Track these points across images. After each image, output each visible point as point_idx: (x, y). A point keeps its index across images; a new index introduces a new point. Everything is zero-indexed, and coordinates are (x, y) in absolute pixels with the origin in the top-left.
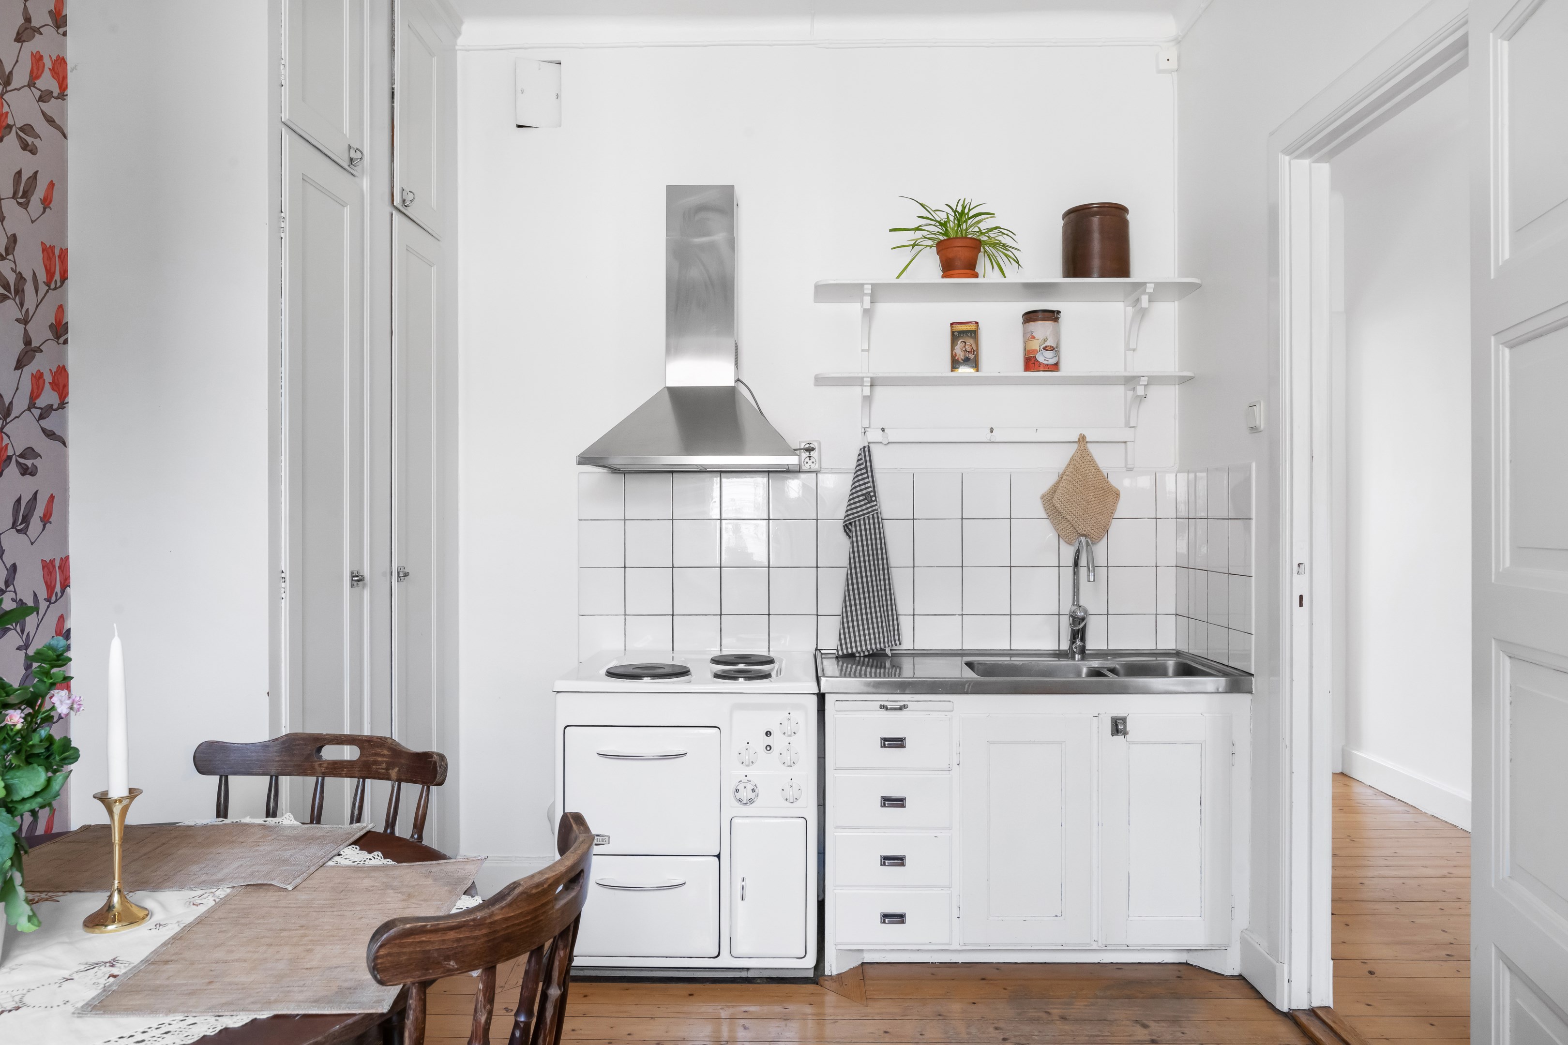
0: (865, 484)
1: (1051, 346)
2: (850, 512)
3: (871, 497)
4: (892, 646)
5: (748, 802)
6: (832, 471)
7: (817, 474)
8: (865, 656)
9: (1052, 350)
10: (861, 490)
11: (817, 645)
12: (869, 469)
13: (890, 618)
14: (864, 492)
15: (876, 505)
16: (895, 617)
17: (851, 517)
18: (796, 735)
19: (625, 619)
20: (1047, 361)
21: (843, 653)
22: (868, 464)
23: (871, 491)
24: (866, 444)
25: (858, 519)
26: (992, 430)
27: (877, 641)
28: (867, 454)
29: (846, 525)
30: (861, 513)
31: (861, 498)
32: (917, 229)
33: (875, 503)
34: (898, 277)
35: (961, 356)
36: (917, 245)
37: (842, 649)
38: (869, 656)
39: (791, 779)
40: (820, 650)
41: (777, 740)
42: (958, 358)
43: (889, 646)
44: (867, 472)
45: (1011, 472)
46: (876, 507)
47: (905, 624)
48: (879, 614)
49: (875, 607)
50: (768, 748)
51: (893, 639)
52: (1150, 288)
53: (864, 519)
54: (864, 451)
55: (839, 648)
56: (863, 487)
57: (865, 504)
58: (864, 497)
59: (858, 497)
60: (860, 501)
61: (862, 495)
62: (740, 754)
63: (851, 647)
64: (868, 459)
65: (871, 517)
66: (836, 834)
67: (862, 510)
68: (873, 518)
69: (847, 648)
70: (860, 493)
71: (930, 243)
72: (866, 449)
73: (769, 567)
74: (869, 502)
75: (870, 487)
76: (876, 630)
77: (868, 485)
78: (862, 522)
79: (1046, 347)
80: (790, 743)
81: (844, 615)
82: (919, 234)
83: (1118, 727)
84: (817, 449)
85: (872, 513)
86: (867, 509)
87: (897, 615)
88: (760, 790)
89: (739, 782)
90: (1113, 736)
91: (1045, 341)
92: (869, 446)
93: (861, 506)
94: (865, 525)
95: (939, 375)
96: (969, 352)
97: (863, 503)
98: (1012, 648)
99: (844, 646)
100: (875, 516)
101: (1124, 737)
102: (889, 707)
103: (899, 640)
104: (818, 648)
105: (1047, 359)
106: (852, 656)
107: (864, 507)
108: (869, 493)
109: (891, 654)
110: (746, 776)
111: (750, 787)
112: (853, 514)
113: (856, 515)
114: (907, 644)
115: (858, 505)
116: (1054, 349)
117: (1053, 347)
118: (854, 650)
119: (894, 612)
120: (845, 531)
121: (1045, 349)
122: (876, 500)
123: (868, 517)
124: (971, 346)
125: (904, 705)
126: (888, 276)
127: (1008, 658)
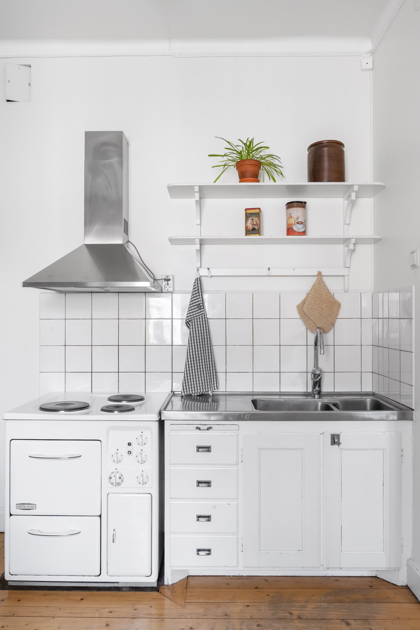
0: (197, 299)
1: (301, 222)
2: (189, 315)
3: (201, 306)
4: (213, 390)
5: (117, 484)
6: (181, 292)
7: (172, 294)
8: (197, 396)
9: (302, 224)
10: (195, 303)
11: (172, 389)
12: (200, 291)
13: (212, 374)
14: (197, 303)
15: (204, 311)
16: (214, 374)
17: (189, 317)
18: (146, 445)
19: (65, 374)
20: (299, 230)
21: (185, 394)
22: (200, 288)
23: (201, 303)
24: (198, 277)
25: (193, 318)
26: (269, 269)
27: (204, 387)
28: (199, 282)
29: (187, 322)
30: (195, 315)
31: (195, 307)
32: (225, 155)
33: (203, 310)
34: (215, 182)
35: (251, 227)
36: (226, 165)
37: (184, 392)
38: (200, 396)
39: (143, 471)
40: (173, 392)
41: (135, 448)
42: (249, 229)
43: (211, 390)
44: (199, 292)
45: (280, 293)
46: (204, 312)
47: (221, 377)
48: (205, 372)
49: (203, 368)
50: (129, 453)
51: (213, 386)
52: (356, 188)
53: (197, 319)
54: (197, 281)
55: (183, 391)
56: (196, 301)
57: (197, 310)
58: (197, 306)
59: (194, 306)
60: (194, 309)
61: (196, 305)
62: (112, 456)
63: (189, 391)
64: (199, 285)
65: (201, 317)
66: (170, 502)
67: (196, 314)
68: (202, 318)
69: (187, 391)
70: (194, 304)
71: (233, 163)
72: (199, 279)
73: (145, 346)
74: (200, 309)
75: (200, 301)
76: (203, 381)
77: (199, 300)
78: (196, 320)
79: (298, 222)
80: (142, 450)
81: (185, 372)
82: (225, 158)
83: (335, 440)
84: (171, 280)
85: (201, 316)
86: (199, 313)
87: (216, 372)
88: (125, 477)
89: (112, 473)
90: (332, 445)
91: (298, 218)
92: (200, 278)
93: (195, 311)
94: (197, 322)
95: (238, 237)
96: (255, 225)
97: (196, 310)
98: (281, 391)
99: (185, 390)
100: (203, 317)
101: (339, 446)
102: (201, 428)
103: (217, 386)
104: (173, 391)
105: (298, 229)
106: (190, 395)
107: (197, 312)
108: (199, 304)
109: (212, 394)
110: (116, 469)
111: (118, 476)
112: (190, 316)
113: (192, 316)
114: (222, 389)
115: (193, 311)
116: (303, 223)
117: (302, 222)
118: (191, 392)
119: (214, 371)
120: (187, 325)
121: (297, 223)
122: (203, 308)
123: (199, 317)
124: (256, 221)
125: (210, 427)
126: (210, 182)
127: (278, 397)
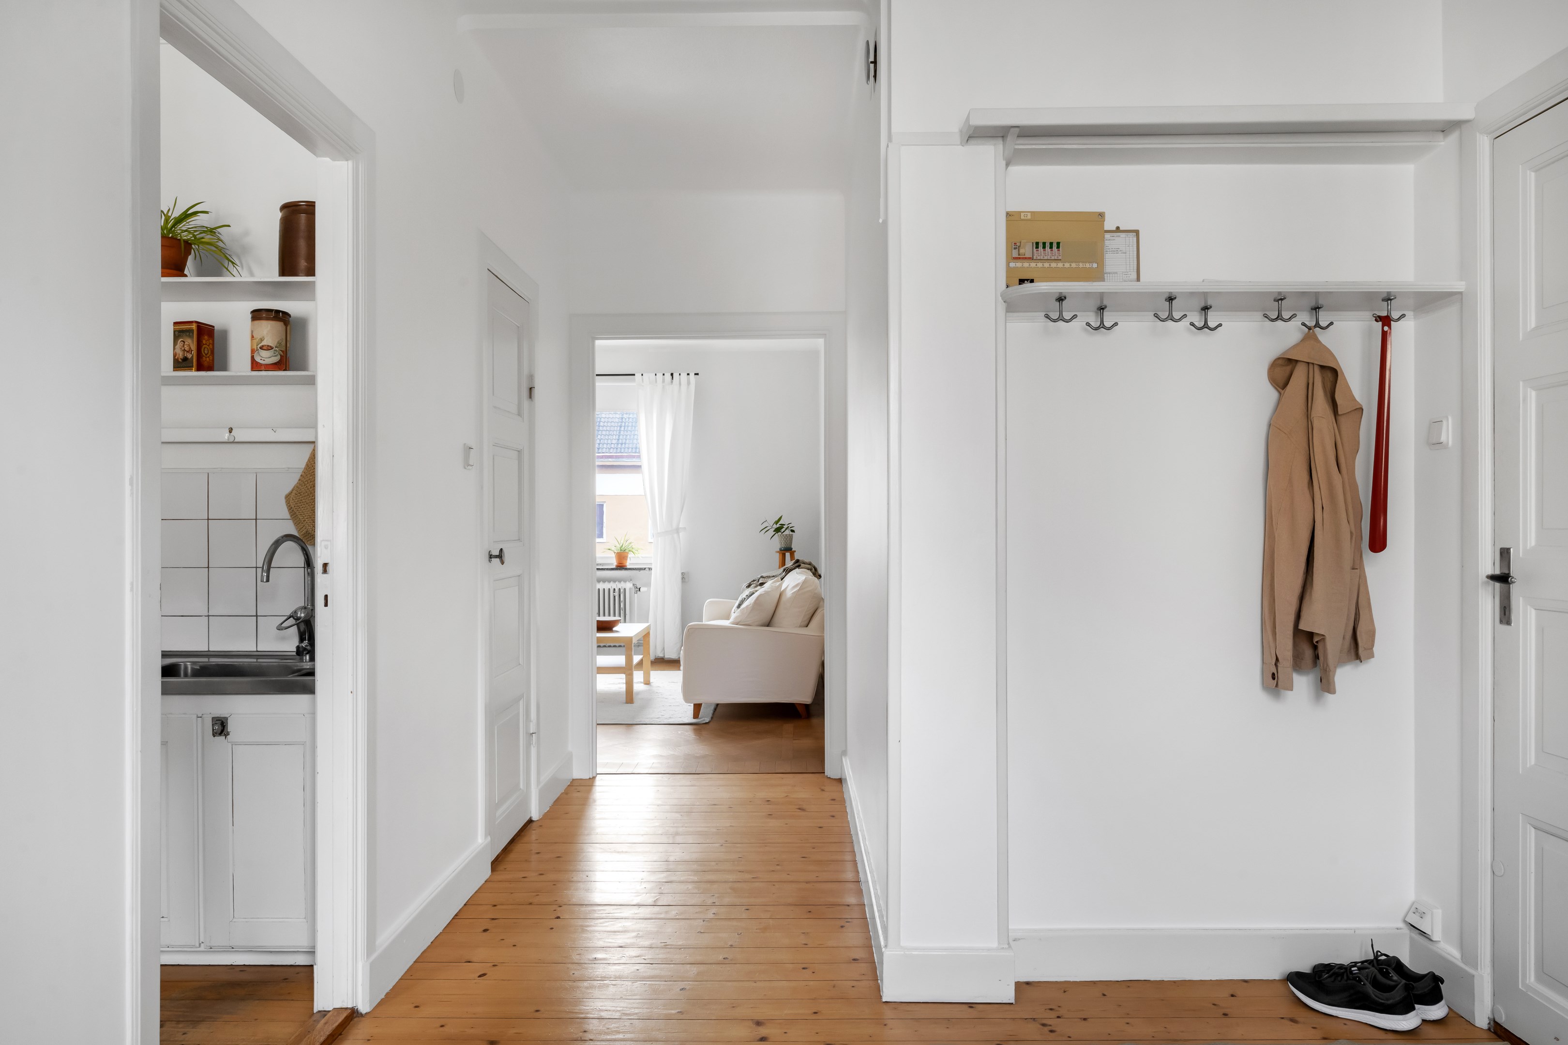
1: (268, 346)
9: (270, 350)
20: (264, 360)
26: (231, 430)
35: (181, 356)
42: (178, 358)
45: (256, 473)
79: (263, 346)
83: (221, 727)
90: (214, 736)
91: (262, 340)
96: (187, 351)
98: (258, 650)
101: (226, 738)
105: (263, 359)
116: (272, 348)
117: (270, 346)
121: (261, 348)
124: (189, 345)
127: (206, 660)
